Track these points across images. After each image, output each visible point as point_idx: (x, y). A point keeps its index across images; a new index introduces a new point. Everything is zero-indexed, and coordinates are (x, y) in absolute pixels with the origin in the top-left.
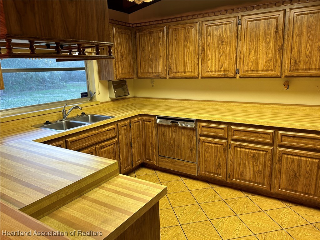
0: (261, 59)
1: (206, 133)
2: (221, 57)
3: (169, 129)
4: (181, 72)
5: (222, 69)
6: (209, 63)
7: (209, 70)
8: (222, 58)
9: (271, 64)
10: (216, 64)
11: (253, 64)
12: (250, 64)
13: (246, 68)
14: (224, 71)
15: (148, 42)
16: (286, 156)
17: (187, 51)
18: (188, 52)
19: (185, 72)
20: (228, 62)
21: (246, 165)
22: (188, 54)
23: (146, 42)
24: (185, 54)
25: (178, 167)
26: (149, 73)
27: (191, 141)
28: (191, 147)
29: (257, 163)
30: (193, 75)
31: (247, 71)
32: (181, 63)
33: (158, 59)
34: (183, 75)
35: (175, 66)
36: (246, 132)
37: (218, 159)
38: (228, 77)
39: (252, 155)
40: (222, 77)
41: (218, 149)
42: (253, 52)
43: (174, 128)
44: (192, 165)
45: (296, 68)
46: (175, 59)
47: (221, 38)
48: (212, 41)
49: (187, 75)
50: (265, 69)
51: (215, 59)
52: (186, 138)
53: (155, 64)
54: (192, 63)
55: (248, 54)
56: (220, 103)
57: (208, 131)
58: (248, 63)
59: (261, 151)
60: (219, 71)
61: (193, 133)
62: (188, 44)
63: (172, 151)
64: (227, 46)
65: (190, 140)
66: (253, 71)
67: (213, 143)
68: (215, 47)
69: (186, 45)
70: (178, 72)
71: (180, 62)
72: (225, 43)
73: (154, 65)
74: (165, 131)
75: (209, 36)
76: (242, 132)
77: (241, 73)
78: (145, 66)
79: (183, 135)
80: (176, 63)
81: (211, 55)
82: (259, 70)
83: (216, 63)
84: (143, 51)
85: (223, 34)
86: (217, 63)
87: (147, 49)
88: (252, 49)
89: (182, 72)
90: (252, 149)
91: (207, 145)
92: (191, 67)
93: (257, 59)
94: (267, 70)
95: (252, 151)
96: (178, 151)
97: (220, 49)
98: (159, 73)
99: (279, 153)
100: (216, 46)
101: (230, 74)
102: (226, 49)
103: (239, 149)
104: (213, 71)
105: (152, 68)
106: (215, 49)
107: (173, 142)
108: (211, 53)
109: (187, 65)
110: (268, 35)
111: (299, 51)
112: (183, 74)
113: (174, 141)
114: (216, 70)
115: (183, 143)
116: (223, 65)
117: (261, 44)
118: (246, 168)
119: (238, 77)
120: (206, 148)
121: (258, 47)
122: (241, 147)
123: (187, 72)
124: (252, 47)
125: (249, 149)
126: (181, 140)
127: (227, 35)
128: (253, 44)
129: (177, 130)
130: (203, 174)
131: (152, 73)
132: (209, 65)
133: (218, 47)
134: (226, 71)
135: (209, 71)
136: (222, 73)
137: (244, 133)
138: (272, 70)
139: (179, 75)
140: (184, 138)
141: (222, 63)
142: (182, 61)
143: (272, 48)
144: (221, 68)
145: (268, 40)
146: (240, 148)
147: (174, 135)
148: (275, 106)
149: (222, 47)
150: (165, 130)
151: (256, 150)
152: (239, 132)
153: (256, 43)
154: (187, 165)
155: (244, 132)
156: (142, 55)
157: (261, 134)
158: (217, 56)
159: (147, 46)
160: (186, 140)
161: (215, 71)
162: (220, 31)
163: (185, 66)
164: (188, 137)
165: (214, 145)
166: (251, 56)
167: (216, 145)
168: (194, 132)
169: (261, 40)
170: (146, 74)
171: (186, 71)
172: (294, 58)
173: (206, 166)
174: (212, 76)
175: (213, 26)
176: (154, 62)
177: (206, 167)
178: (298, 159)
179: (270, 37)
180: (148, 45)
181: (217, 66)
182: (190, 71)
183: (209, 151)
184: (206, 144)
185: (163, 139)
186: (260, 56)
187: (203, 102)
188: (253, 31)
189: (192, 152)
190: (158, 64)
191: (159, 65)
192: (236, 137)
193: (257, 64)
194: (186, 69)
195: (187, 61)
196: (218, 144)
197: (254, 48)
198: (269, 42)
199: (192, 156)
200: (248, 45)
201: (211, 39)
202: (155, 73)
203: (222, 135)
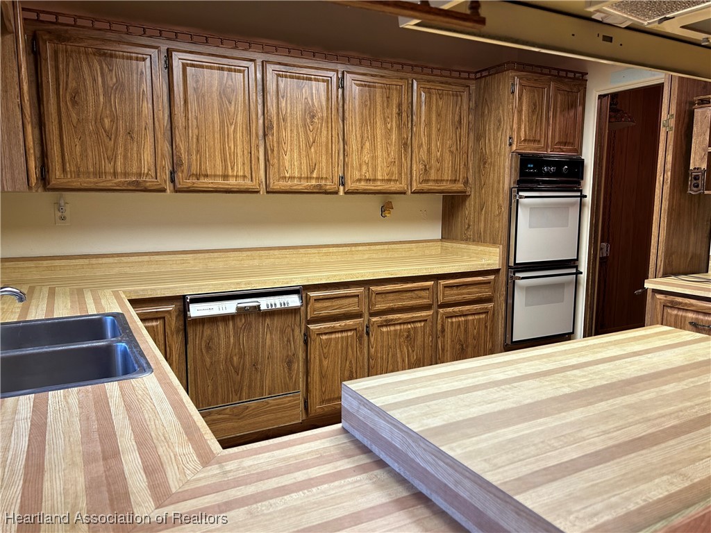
0: (380, 159)
1: (324, 313)
2: (310, 148)
3: (227, 325)
4: (215, 176)
5: (315, 175)
6: (287, 158)
7: (287, 175)
8: (313, 150)
9: (395, 170)
10: (301, 163)
11: (368, 166)
12: (364, 168)
13: (357, 175)
14: (317, 178)
15: (95, 80)
16: (449, 320)
17: (231, 125)
18: (233, 126)
19: (225, 177)
20: (324, 160)
21: (397, 357)
22: (234, 132)
23: (86, 76)
24: (224, 132)
25: (251, 421)
26: (98, 174)
27: (289, 341)
28: (287, 356)
29: (413, 347)
30: (247, 184)
31: (359, 180)
32: (215, 151)
33: (135, 136)
34: (220, 183)
35: (194, 157)
36: (394, 294)
37: (348, 363)
38: (326, 193)
39: (405, 334)
40: (315, 191)
41: (349, 341)
42: (367, 144)
43: (243, 321)
44: (290, 401)
45: (427, 178)
46: (195, 140)
47: (309, 108)
48: (291, 111)
49: (232, 183)
50: (386, 177)
51: (300, 152)
52: (276, 336)
53: (126, 150)
54: (243, 154)
55: (360, 149)
56: (276, 252)
57: (326, 308)
58: (360, 165)
59: (417, 322)
60: (307, 178)
61: (295, 319)
62: (233, 109)
63: (234, 384)
64: (321, 126)
65: (285, 339)
66: (368, 182)
67: (338, 332)
68: (297, 125)
69: (228, 110)
70: (206, 176)
71: (212, 150)
72: (318, 119)
73: (120, 151)
74: (215, 334)
75: (283, 97)
76: (387, 295)
77: (351, 185)
78: (84, 151)
79: (268, 332)
80: (198, 151)
81: (289, 141)
82: (378, 180)
83: (300, 160)
84: (74, 103)
85: (312, 100)
86: (304, 161)
87: (91, 99)
88: (365, 138)
89: (219, 176)
90: (404, 323)
91: (326, 339)
92: (244, 164)
93: (374, 158)
94: (389, 180)
95: (405, 326)
96: (253, 377)
97: (309, 131)
98: (140, 175)
99: (442, 317)
100: (300, 123)
101: (329, 186)
102: (321, 132)
103: (384, 329)
104: (294, 177)
105: (112, 158)
106: (298, 130)
107: (240, 357)
108: (289, 138)
109: (230, 159)
110: (388, 117)
111: (429, 151)
112: (220, 181)
113: (242, 355)
114: (303, 176)
115: (267, 354)
116: (315, 165)
117: (379, 132)
118: (398, 362)
119: (341, 193)
120: (325, 348)
121: (374, 137)
122: (388, 324)
123: (233, 176)
124: (366, 135)
125: (400, 324)
126: (264, 346)
127: (321, 103)
128: (368, 131)
129: (250, 324)
130: (318, 411)
131: (115, 174)
132: (287, 164)
133: (305, 126)
134: (322, 178)
135: (285, 177)
136: (314, 182)
137: (391, 297)
138: (396, 181)
139: (205, 183)
140: (272, 339)
141: (314, 161)
142: (218, 146)
143: (395, 142)
144: (312, 172)
145: (389, 126)
146: (386, 326)
147: (244, 338)
148: (373, 247)
149: (311, 127)
150: (215, 330)
151: (409, 323)
152: (383, 296)
153: (371, 128)
154: (278, 405)
155: (391, 294)
156: (69, 116)
157: (416, 292)
158: (303, 145)
159: (90, 92)
160: (277, 343)
161: (300, 178)
162: (306, 93)
163: (225, 161)
164: (282, 332)
165: (339, 335)
166: (365, 151)
167: (344, 334)
168: (295, 317)
169: (378, 124)
170: (89, 177)
171: (230, 173)
172: (424, 161)
173: (324, 389)
174: (295, 188)
175: (292, 77)
176: (121, 141)
177: (325, 391)
178: (465, 321)
179: (392, 121)
180: (95, 89)
181: (304, 167)
182: (241, 173)
183: (331, 351)
184: (324, 337)
185: (208, 359)
186: (379, 153)
187: (237, 254)
188: (366, 106)
189: (290, 368)
190: (139, 147)
191: (139, 153)
192: (379, 307)
193: (375, 169)
194: (230, 168)
195: (230, 148)
196: (347, 331)
197: (368, 137)
198: (391, 130)
199: (291, 378)
200: (358, 129)
201: (289, 106)
202: (126, 174)
203: (354, 309)
